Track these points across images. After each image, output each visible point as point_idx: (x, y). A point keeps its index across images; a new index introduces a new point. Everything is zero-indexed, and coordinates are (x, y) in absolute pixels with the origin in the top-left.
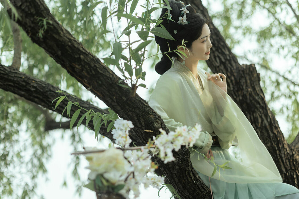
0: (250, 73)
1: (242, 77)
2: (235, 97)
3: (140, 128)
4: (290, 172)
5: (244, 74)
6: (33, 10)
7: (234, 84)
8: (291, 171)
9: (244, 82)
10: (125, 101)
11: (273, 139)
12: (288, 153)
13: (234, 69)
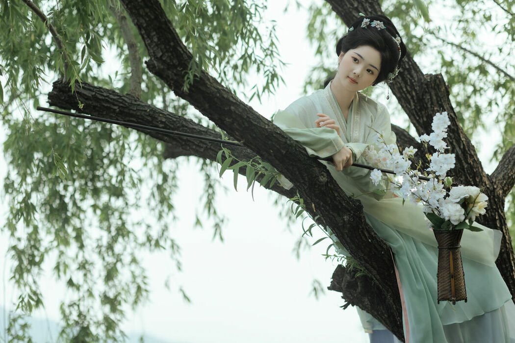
0: (436, 87)
1: (426, 92)
2: (418, 118)
3: (303, 183)
4: (491, 212)
5: (428, 88)
6: (175, 61)
7: (416, 101)
8: (492, 210)
9: (428, 99)
10: (284, 154)
11: (467, 171)
12: (488, 188)
13: (415, 81)
